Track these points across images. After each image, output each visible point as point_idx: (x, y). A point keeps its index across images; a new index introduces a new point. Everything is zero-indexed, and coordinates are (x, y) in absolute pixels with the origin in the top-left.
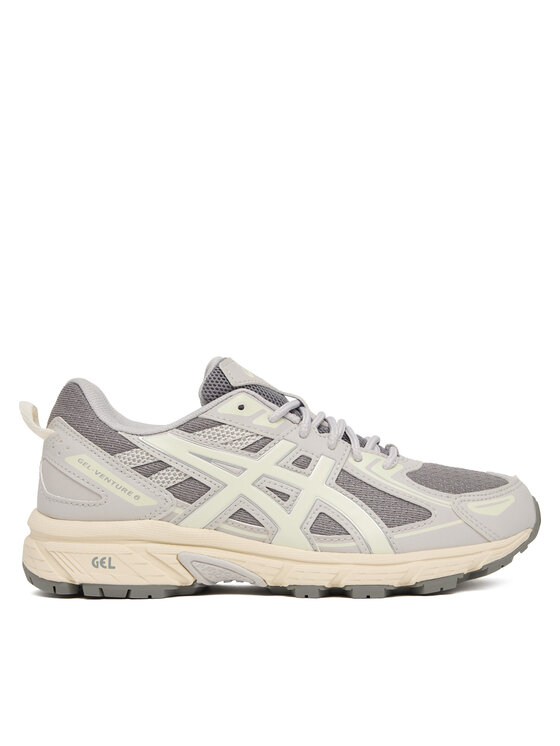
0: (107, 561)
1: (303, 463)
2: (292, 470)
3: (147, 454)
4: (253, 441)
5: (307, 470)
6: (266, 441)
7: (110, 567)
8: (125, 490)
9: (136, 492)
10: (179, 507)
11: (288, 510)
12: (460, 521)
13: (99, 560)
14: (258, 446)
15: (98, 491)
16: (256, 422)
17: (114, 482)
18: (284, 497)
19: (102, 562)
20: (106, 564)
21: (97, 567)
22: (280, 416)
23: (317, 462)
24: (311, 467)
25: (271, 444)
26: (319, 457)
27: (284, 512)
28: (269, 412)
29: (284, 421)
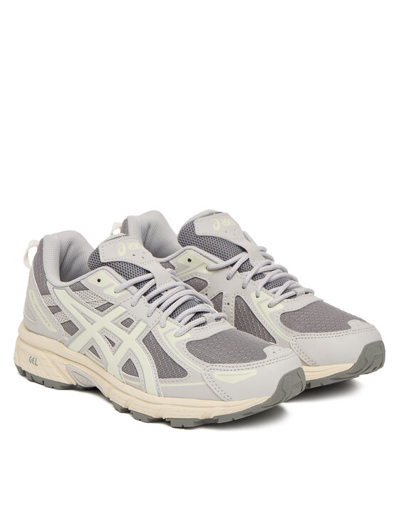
0: (35, 360)
1: (127, 323)
2: (120, 327)
3: (53, 300)
4: (102, 304)
5: (129, 329)
6: (110, 304)
7: (36, 364)
9: (48, 322)
10: (66, 337)
11: (114, 352)
12: (203, 383)
14: (104, 307)
16: (106, 292)
17: (41, 313)
18: (113, 344)
19: (33, 360)
20: (34, 362)
21: (31, 363)
22: (123, 288)
23: (137, 324)
24: (132, 326)
25: (112, 307)
26: (139, 321)
27: (111, 354)
28: (117, 284)
29: (125, 291)
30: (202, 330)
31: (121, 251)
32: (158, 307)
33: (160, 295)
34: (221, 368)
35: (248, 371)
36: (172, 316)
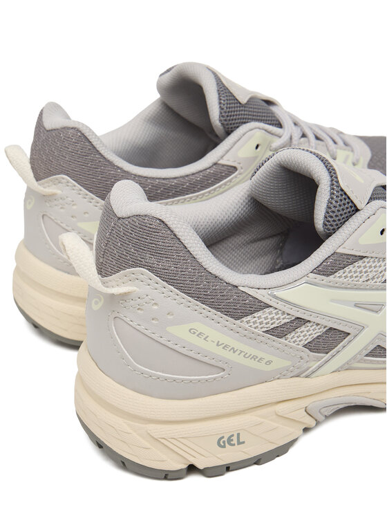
0: (235, 438)
3: (283, 313)
7: (239, 443)
8: (254, 358)
9: (267, 357)
10: (314, 360)
13: (225, 439)
15: (220, 364)
17: (242, 352)
19: (230, 440)
20: (235, 441)
21: (224, 447)
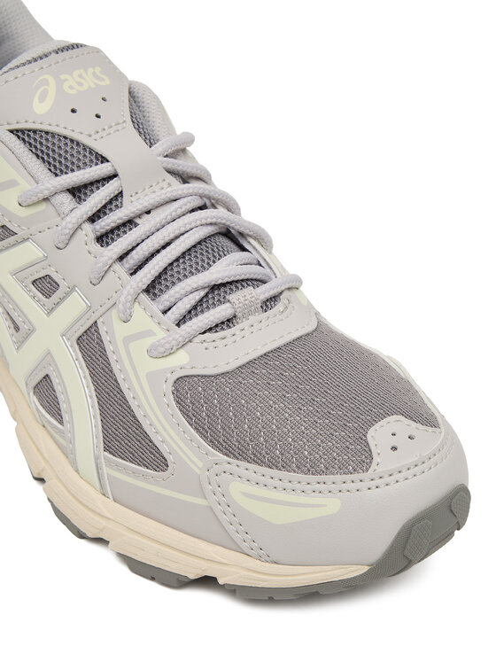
1: (46, 287)
2: (29, 291)
5: (49, 302)
6: (6, 231)
18: (17, 328)
22: (41, 196)
23: (67, 294)
24: (55, 298)
25: (12, 240)
26: (72, 289)
27: (13, 348)
28: (26, 185)
29: (44, 206)
30: (220, 343)
31: (42, 99)
32: (121, 258)
33: (130, 223)
34: (250, 474)
35: (317, 499)
36: (152, 289)
